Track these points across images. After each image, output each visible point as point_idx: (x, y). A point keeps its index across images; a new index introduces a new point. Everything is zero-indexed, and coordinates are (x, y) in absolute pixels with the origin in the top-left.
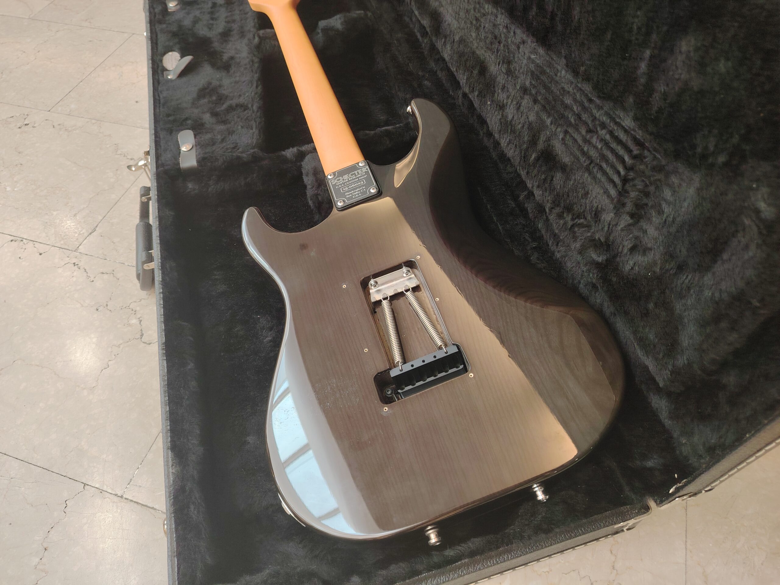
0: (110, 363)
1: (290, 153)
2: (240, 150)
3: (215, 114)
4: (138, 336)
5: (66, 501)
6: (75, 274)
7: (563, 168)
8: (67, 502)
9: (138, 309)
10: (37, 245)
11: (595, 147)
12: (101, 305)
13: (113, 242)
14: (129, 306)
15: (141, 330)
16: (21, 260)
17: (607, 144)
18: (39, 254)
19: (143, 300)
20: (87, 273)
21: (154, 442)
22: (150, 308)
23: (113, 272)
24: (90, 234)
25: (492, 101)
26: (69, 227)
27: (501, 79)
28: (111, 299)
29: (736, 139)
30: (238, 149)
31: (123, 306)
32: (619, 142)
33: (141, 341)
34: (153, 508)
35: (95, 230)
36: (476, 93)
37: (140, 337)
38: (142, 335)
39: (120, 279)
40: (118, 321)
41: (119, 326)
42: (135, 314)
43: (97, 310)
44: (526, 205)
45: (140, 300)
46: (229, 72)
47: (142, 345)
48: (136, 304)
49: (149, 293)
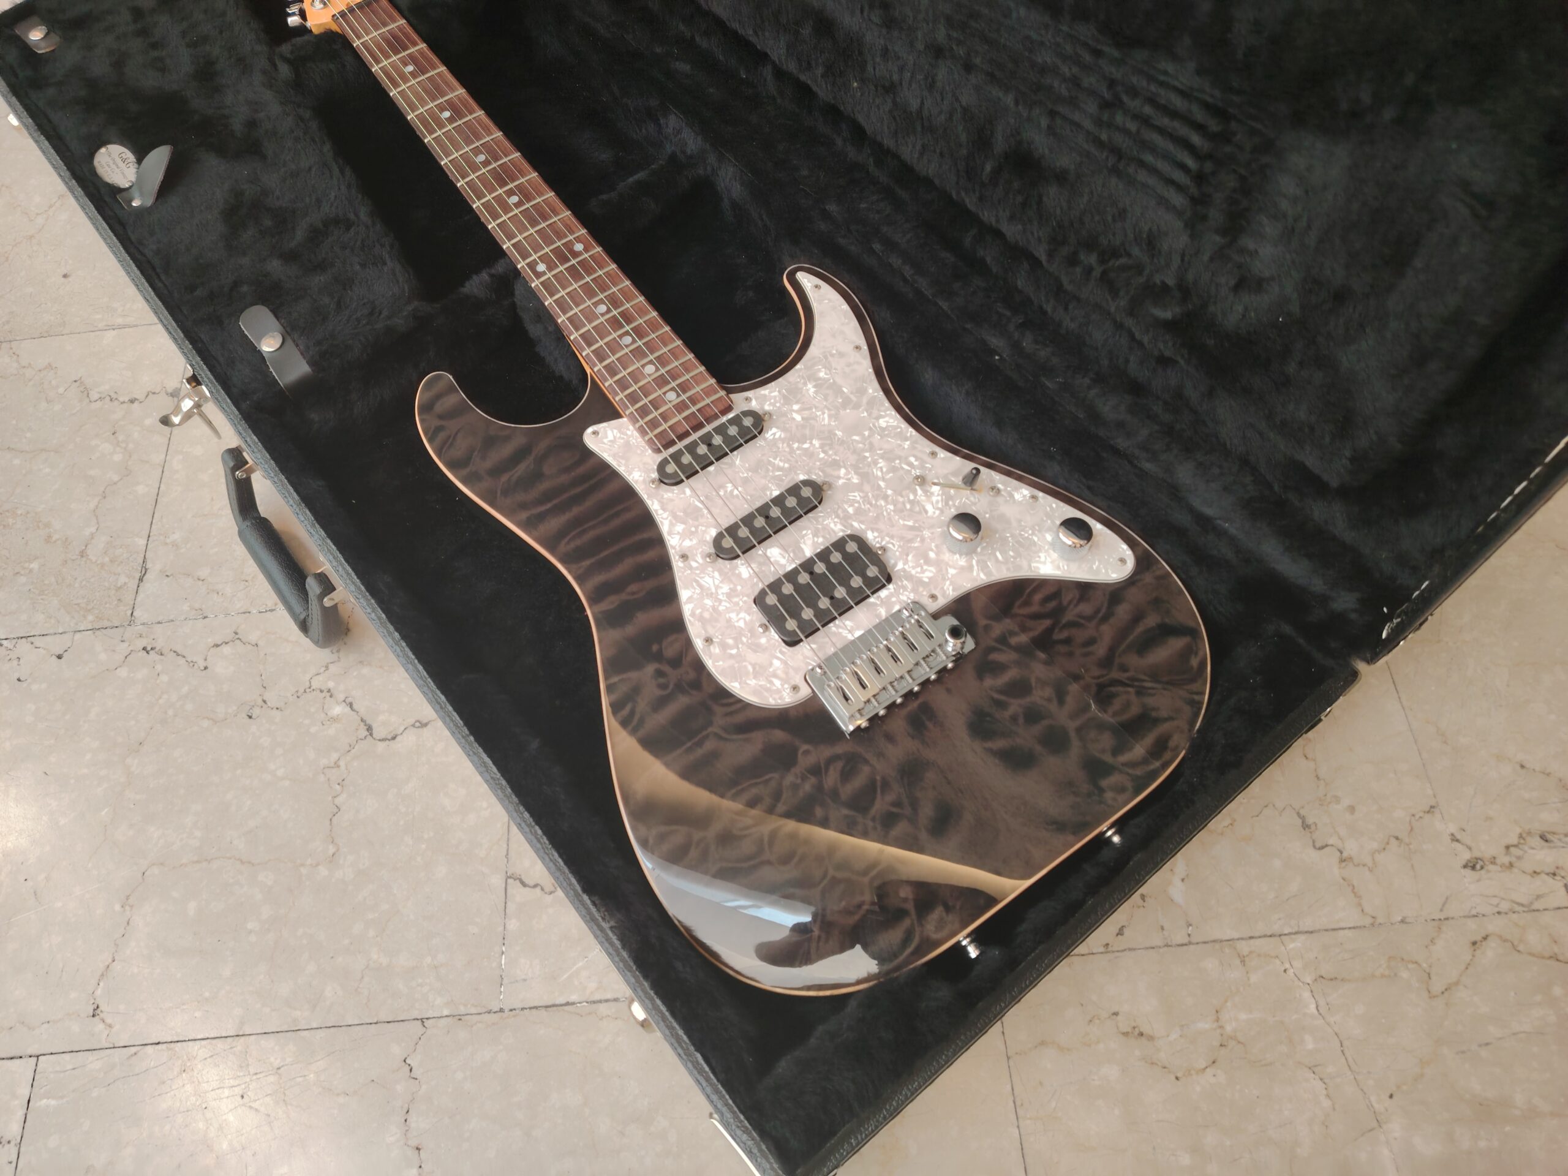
0: (338, 801)
1: (476, 285)
2: (385, 313)
3: (290, 257)
4: (363, 732)
5: (405, 1061)
6: (159, 667)
7: (1061, 177)
8: (408, 1061)
9: (331, 684)
10: (38, 641)
11: (1126, 132)
12: (253, 706)
13: (199, 579)
14: (310, 688)
15: (362, 720)
16: (24, 685)
17: (1146, 121)
18: (54, 658)
19: (331, 666)
20: (184, 657)
21: (506, 898)
22: (355, 674)
23: (237, 636)
24: (141, 580)
25: (863, 81)
26: (84, 583)
27: (874, 37)
28: (265, 688)
29: (1410, 79)
30: (380, 313)
31: (297, 692)
32: (1174, 114)
33: (374, 739)
34: (567, 1004)
35: (146, 570)
36: (820, 71)
37: (367, 733)
38: (369, 729)
39: (260, 643)
40: (307, 722)
41: (313, 730)
42: (331, 696)
43: (250, 717)
44: (981, 253)
45: (327, 668)
46: (264, 157)
47: (381, 746)
48: (320, 678)
49: (335, 648)
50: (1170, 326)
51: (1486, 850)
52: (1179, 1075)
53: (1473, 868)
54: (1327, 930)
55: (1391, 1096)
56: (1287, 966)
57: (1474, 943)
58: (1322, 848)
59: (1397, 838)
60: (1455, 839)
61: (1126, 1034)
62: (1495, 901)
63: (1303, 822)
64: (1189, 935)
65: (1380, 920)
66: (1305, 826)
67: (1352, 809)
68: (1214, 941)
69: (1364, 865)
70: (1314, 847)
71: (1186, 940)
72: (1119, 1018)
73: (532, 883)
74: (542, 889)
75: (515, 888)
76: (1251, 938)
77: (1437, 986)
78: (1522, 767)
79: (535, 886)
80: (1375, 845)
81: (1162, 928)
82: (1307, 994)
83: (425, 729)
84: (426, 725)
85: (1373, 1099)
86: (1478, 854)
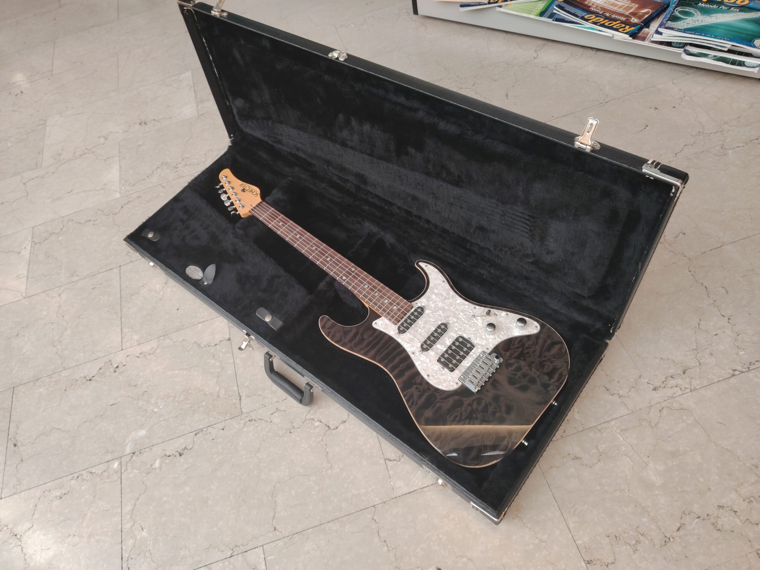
0: (327, 450)
1: (322, 286)
2: (300, 301)
3: (265, 291)
4: (327, 429)
5: (373, 519)
6: (256, 425)
8: (374, 518)
9: (312, 417)
10: (214, 426)
11: (509, 221)
12: (290, 429)
13: (259, 395)
14: (306, 419)
15: (326, 425)
16: (215, 440)
17: (513, 219)
18: (221, 431)
19: (310, 411)
20: (263, 420)
21: (387, 466)
22: (318, 412)
23: (278, 410)
24: (240, 400)
25: (429, 211)
26: (222, 405)
27: (431, 201)
28: (292, 423)
29: (573, 211)
31: (303, 421)
33: (331, 429)
34: (414, 491)
35: (241, 396)
36: (415, 208)
37: (328, 428)
38: (329, 427)
39: (285, 410)
40: (309, 430)
41: (312, 431)
42: (313, 420)
43: (291, 433)
44: (472, 248)
45: (309, 412)
46: (243, 261)
47: (334, 431)
48: (308, 415)
49: (310, 406)
50: (532, 263)
51: (657, 384)
52: (591, 466)
53: (655, 390)
54: (620, 417)
55: (648, 457)
56: (612, 429)
57: (660, 410)
58: (613, 395)
59: (633, 387)
60: (648, 383)
61: (573, 459)
62: (663, 398)
63: (606, 389)
64: (583, 428)
65: (634, 410)
66: (607, 390)
67: (619, 382)
68: (591, 428)
69: (626, 397)
70: (611, 395)
71: (583, 429)
72: (570, 455)
73: (393, 460)
74: (396, 461)
75: (389, 463)
76: (600, 424)
77: (653, 424)
78: (662, 359)
79: (394, 460)
80: (627, 390)
81: (576, 428)
82: (619, 436)
83: (346, 423)
84: (345, 422)
85: (644, 459)
86: (655, 386)
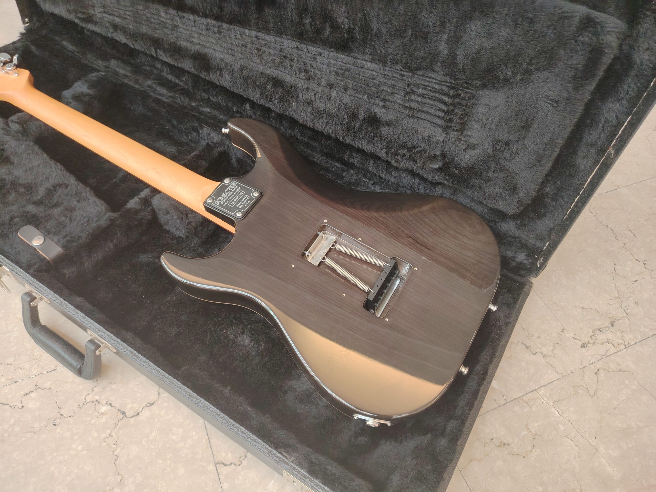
0: (116, 453)
1: (133, 203)
2: (95, 220)
3: (39, 203)
4: (121, 416)
7: (389, 124)
9: (97, 397)
12: (56, 419)
13: (8, 364)
14: (86, 402)
15: (119, 410)
19: (94, 389)
20: (8, 405)
21: (218, 474)
22: (109, 389)
23: (38, 387)
25: (297, 102)
27: (302, 84)
28: (60, 408)
30: (93, 219)
31: (79, 405)
32: (435, 91)
33: (128, 417)
36: (276, 101)
37: (123, 416)
38: (124, 413)
39: (52, 387)
40: (88, 419)
41: (93, 422)
42: (99, 403)
43: (55, 425)
44: (352, 160)
45: (93, 390)
47: (132, 420)
48: (90, 396)
49: (95, 380)
50: (438, 170)
51: (585, 340)
52: (524, 456)
53: (584, 347)
54: (549, 383)
55: (595, 438)
56: (543, 401)
57: (596, 373)
58: (535, 354)
59: (557, 343)
60: (575, 339)
61: (499, 446)
62: (595, 356)
63: (526, 346)
64: (505, 400)
65: (564, 374)
66: (527, 347)
67: (539, 337)
68: (515, 399)
69: (551, 356)
70: (533, 354)
71: (505, 402)
72: (494, 440)
73: (229, 463)
74: (235, 465)
75: (222, 469)
76: (526, 394)
77: (592, 393)
78: (583, 308)
79: (231, 464)
80: (551, 348)
81: (495, 400)
82: (553, 409)
83: (153, 406)
84: (153, 404)
85: (590, 441)
86: (584, 342)
